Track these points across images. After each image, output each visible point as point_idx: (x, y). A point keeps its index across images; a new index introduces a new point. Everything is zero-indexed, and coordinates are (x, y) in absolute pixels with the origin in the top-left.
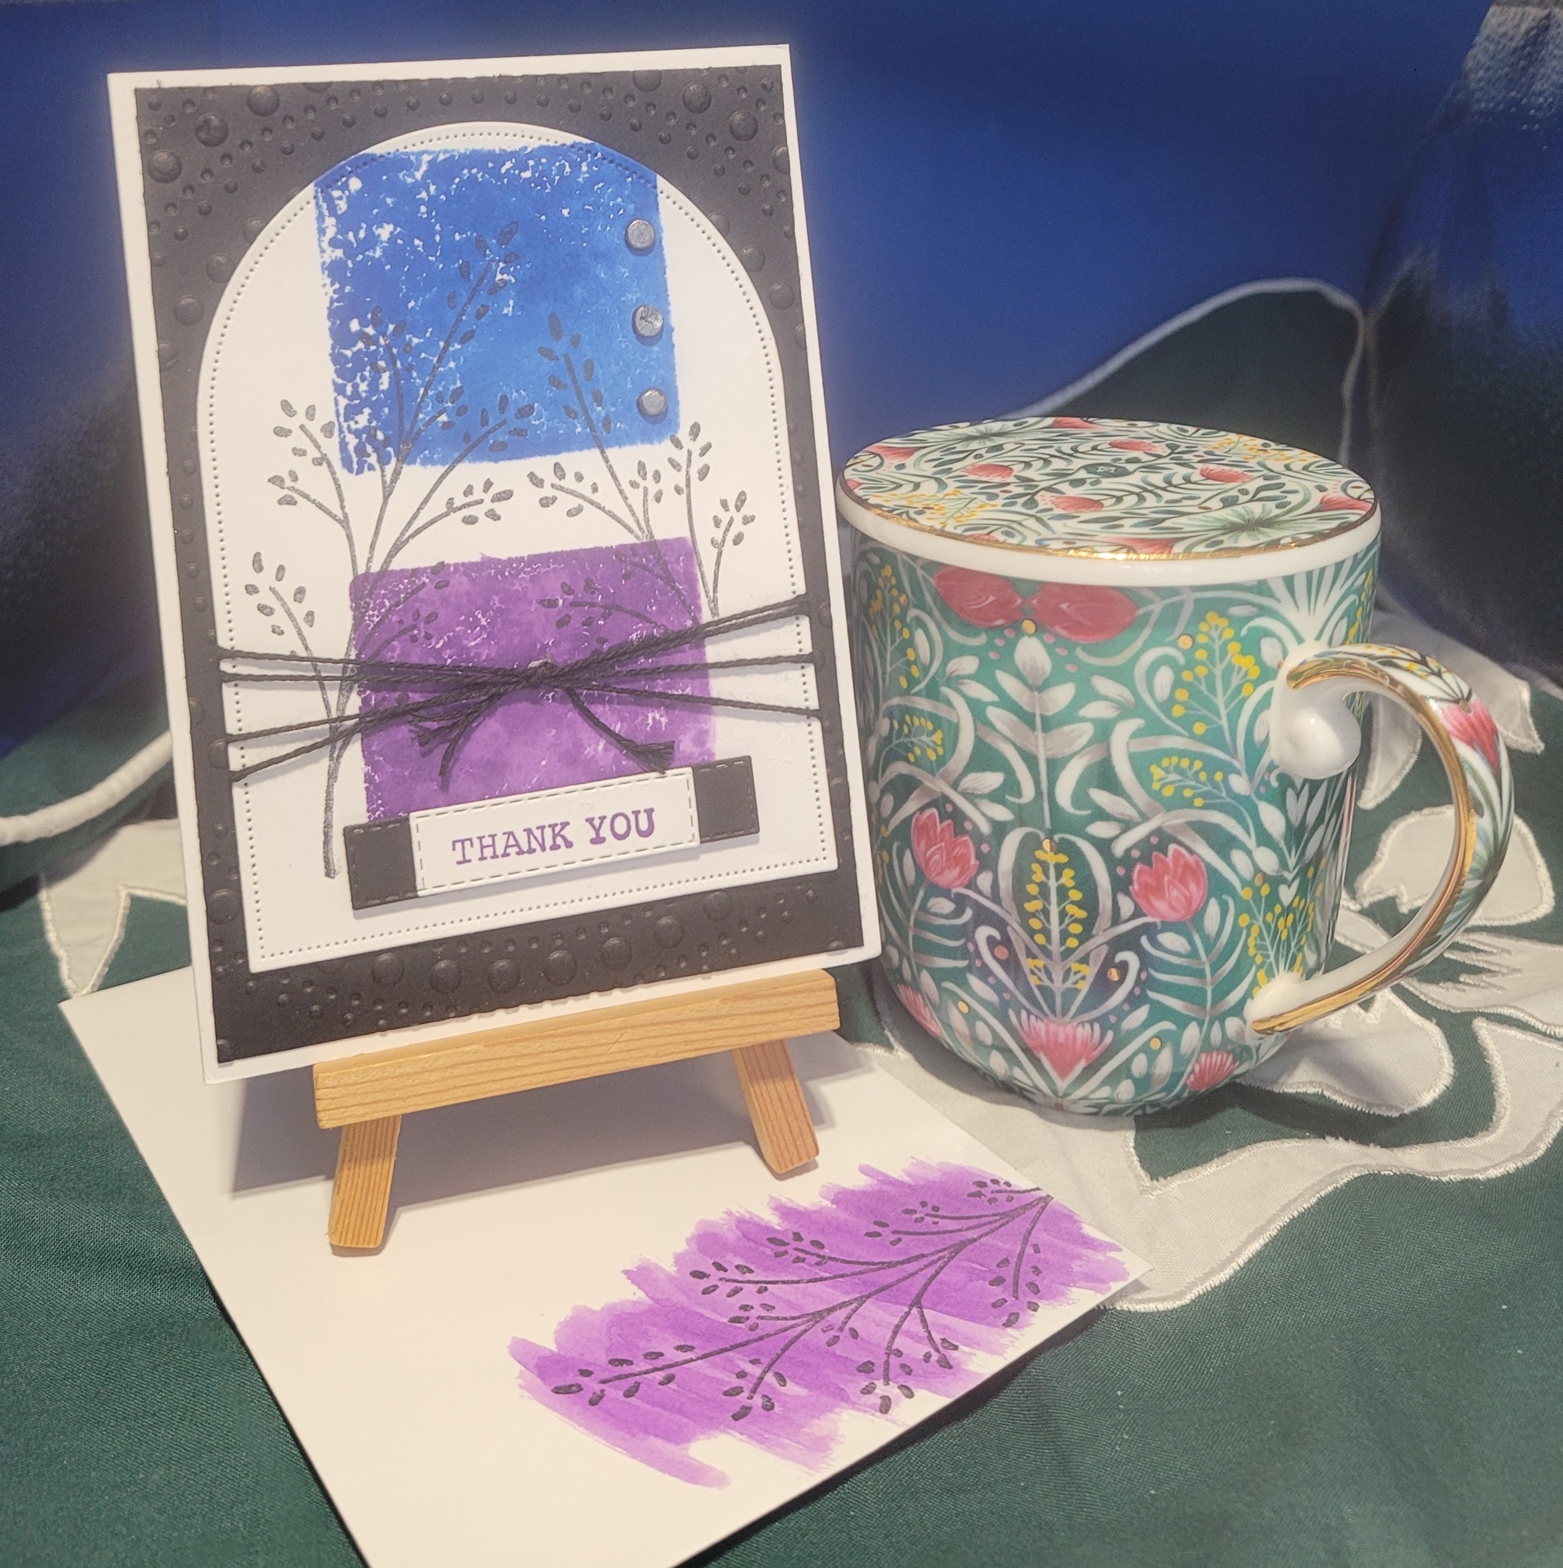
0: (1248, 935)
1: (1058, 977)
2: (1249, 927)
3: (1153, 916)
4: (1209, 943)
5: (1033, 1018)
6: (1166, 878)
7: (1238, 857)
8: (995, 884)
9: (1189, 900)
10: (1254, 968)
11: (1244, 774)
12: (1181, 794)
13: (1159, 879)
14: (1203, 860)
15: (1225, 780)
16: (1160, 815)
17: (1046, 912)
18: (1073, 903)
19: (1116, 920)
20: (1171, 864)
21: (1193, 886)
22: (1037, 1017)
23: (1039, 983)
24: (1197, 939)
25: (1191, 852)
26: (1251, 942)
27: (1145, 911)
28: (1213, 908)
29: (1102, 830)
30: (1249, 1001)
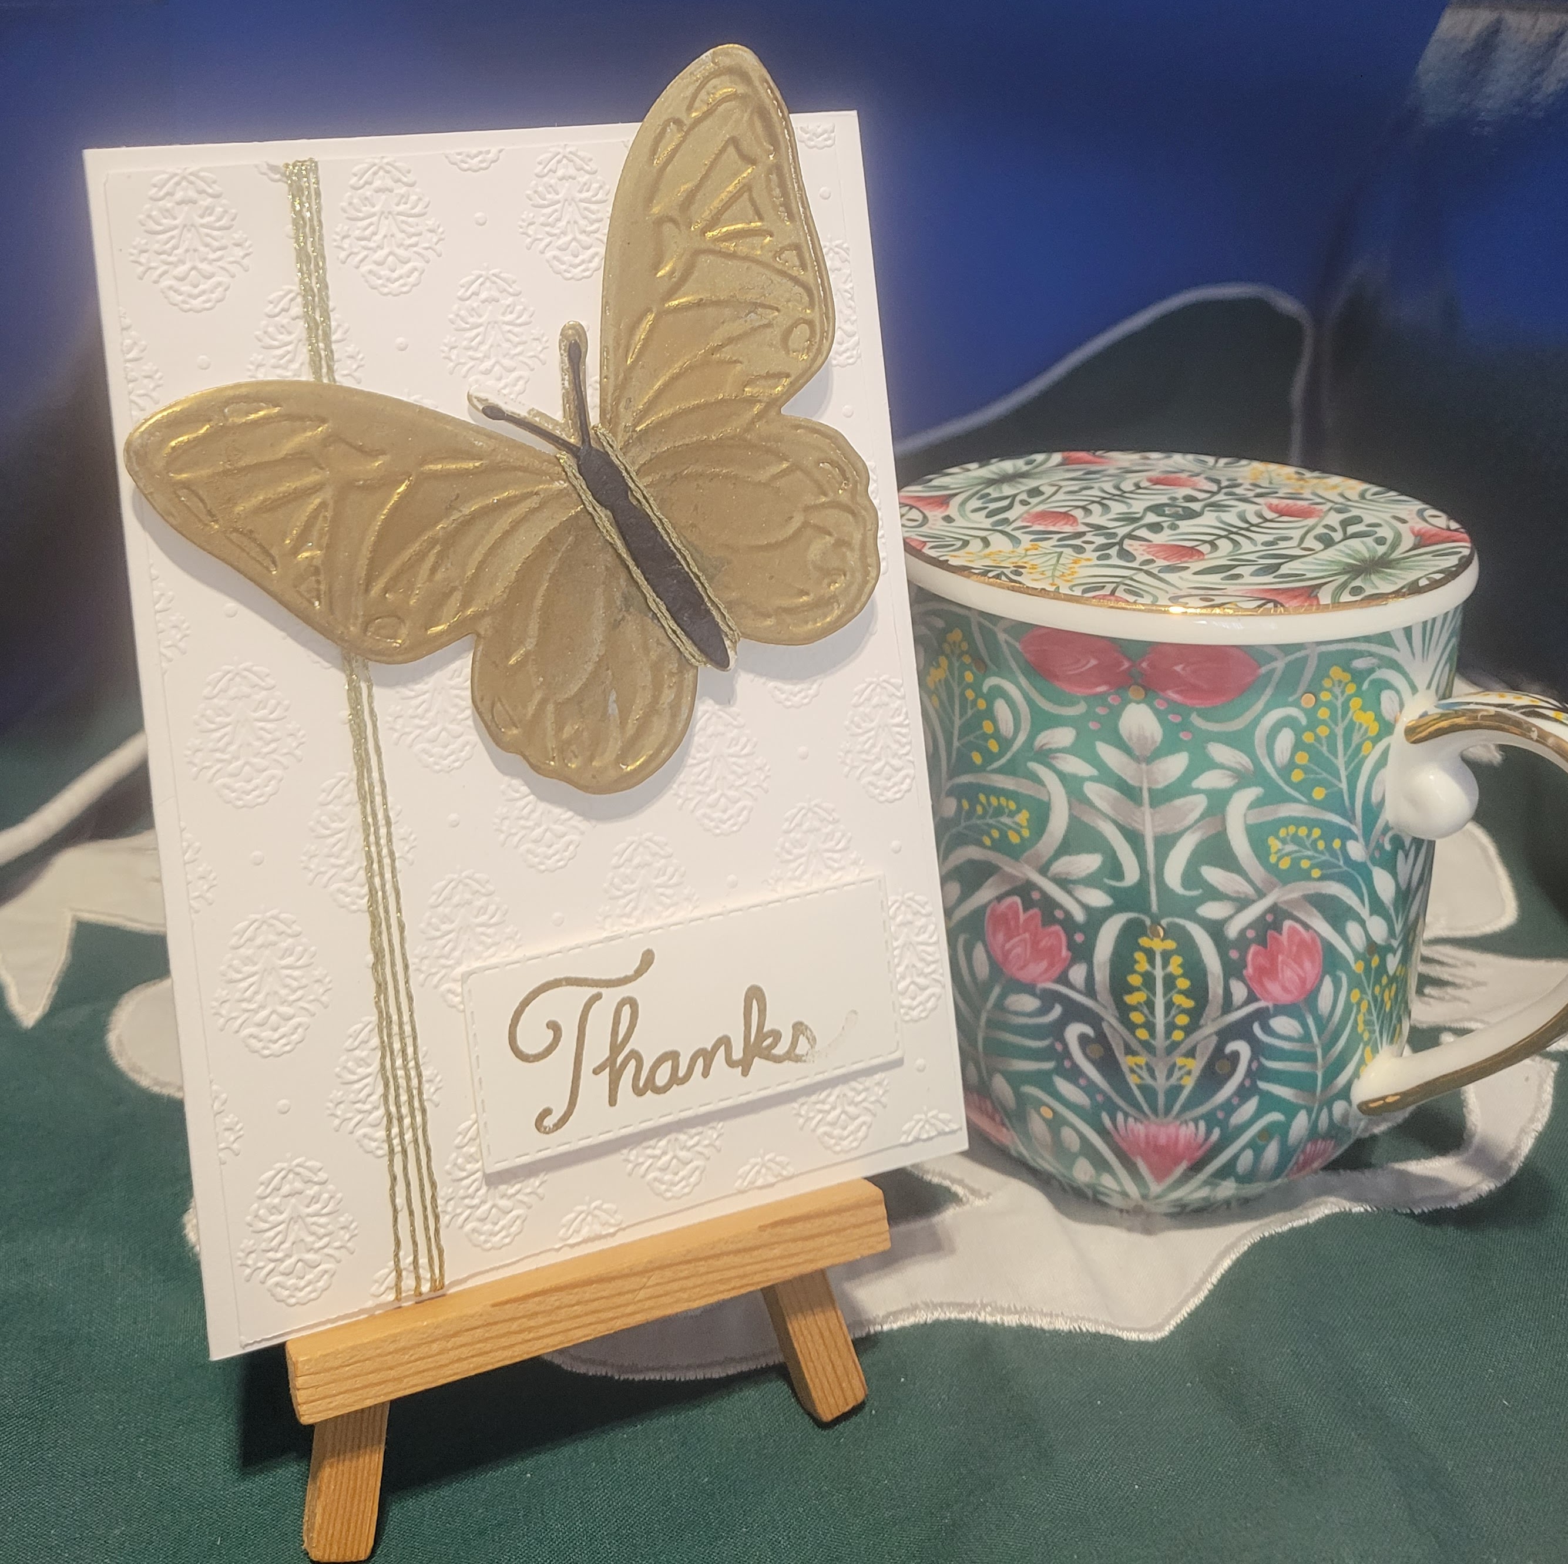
0: (1359, 1011)
1: (1161, 1074)
2: (1359, 1004)
3: (1265, 999)
4: (1322, 1023)
5: (1131, 1120)
6: (1280, 958)
7: (1353, 929)
8: (1090, 977)
9: (1303, 981)
10: (1361, 1046)
11: (1361, 839)
12: (1299, 864)
13: (1273, 960)
14: (1319, 935)
15: (1343, 847)
16: (1277, 889)
17: (1150, 1005)
18: (1181, 992)
19: (1228, 1005)
20: (1285, 943)
21: (1307, 965)
22: (1136, 1119)
23: (1139, 1081)
24: (1310, 1021)
25: (1307, 927)
26: (1361, 1019)
27: (1259, 996)
28: (1327, 985)
29: (1212, 910)
30: (1356, 1081)
